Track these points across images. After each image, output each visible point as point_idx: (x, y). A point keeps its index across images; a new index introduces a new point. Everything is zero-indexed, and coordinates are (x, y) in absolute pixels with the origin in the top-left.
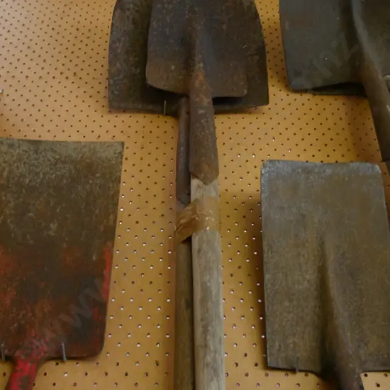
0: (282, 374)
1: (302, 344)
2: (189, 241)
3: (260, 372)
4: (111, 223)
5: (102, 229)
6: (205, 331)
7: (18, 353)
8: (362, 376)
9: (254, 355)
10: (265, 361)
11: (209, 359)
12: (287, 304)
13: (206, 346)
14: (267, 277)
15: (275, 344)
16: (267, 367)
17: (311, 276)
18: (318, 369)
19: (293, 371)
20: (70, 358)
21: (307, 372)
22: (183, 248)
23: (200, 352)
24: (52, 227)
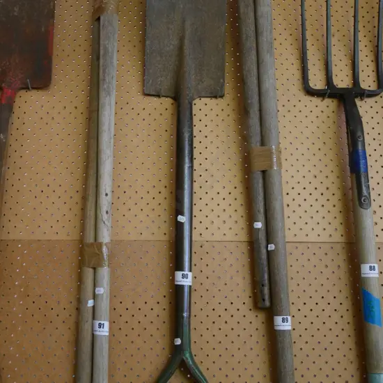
0: (153, 98)
2: (99, 19)
5: (46, 11)
7: (3, 85)
11: (105, 86)
12: (159, 58)
13: (104, 80)
15: (149, 82)
16: (144, 94)
17: (175, 42)
18: (173, 95)
19: (159, 96)
20: (33, 88)
21: (167, 97)
22: (96, 24)
24: (15, 9)
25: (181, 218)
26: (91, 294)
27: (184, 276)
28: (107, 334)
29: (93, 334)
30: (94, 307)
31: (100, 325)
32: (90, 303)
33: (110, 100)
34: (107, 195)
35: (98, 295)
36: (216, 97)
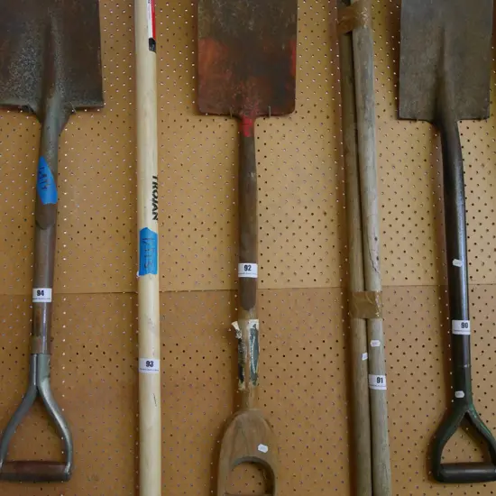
0: (408, 122)
1: (422, 102)
2: (350, 34)
3: (395, 122)
4: (293, 21)
5: (287, 25)
6: (364, 97)
7: (241, 113)
8: (458, 122)
9: (391, 110)
10: (398, 114)
11: (367, 115)
13: (365, 107)
14: (402, 58)
15: (404, 104)
16: (399, 118)
17: (433, 56)
18: (430, 118)
19: (415, 120)
20: (272, 115)
21: (423, 120)
22: (346, 39)
23: (361, 112)
24: (251, 23)
25: (456, 262)
26: (364, 347)
27: (464, 325)
28: (385, 388)
29: (369, 389)
30: (368, 360)
31: (379, 380)
32: (365, 356)
33: (373, 131)
34: (376, 239)
35: (374, 348)
36: (479, 119)
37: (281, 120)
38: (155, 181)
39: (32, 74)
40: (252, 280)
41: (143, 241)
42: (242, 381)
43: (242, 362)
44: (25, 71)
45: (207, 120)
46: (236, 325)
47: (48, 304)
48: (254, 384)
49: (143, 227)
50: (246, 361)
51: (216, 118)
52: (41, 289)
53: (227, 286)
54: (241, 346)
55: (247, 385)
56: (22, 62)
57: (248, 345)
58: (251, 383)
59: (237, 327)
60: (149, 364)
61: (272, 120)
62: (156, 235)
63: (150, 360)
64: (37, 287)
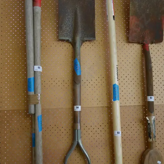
4: (163, 9)
7: (144, 42)
24: (147, 10)
37: (157, 45)
38: (117, 67)
39: (70, 28)
40: (153, 102)
41: (114, 88)
42: (151, 138)
43: (150, 131)
44: (67, 27)
45: (131, 44)
46: (147, 118)
47: (80, 111)
48: (155, 139)
49: (114, 83)
50: (152, 131)
51: (134, 44)
52: (78, 106)
53: (141, 104)
54: (150, 126)
55: (152, 140)
56: (66, 24)
57: (152, 125)
58: (154, 139)
59: (148, 119)
60: (118, 133)
61: (154, 45)
62: (118, 86)
63: (118, 131)
64: (76, 105)
